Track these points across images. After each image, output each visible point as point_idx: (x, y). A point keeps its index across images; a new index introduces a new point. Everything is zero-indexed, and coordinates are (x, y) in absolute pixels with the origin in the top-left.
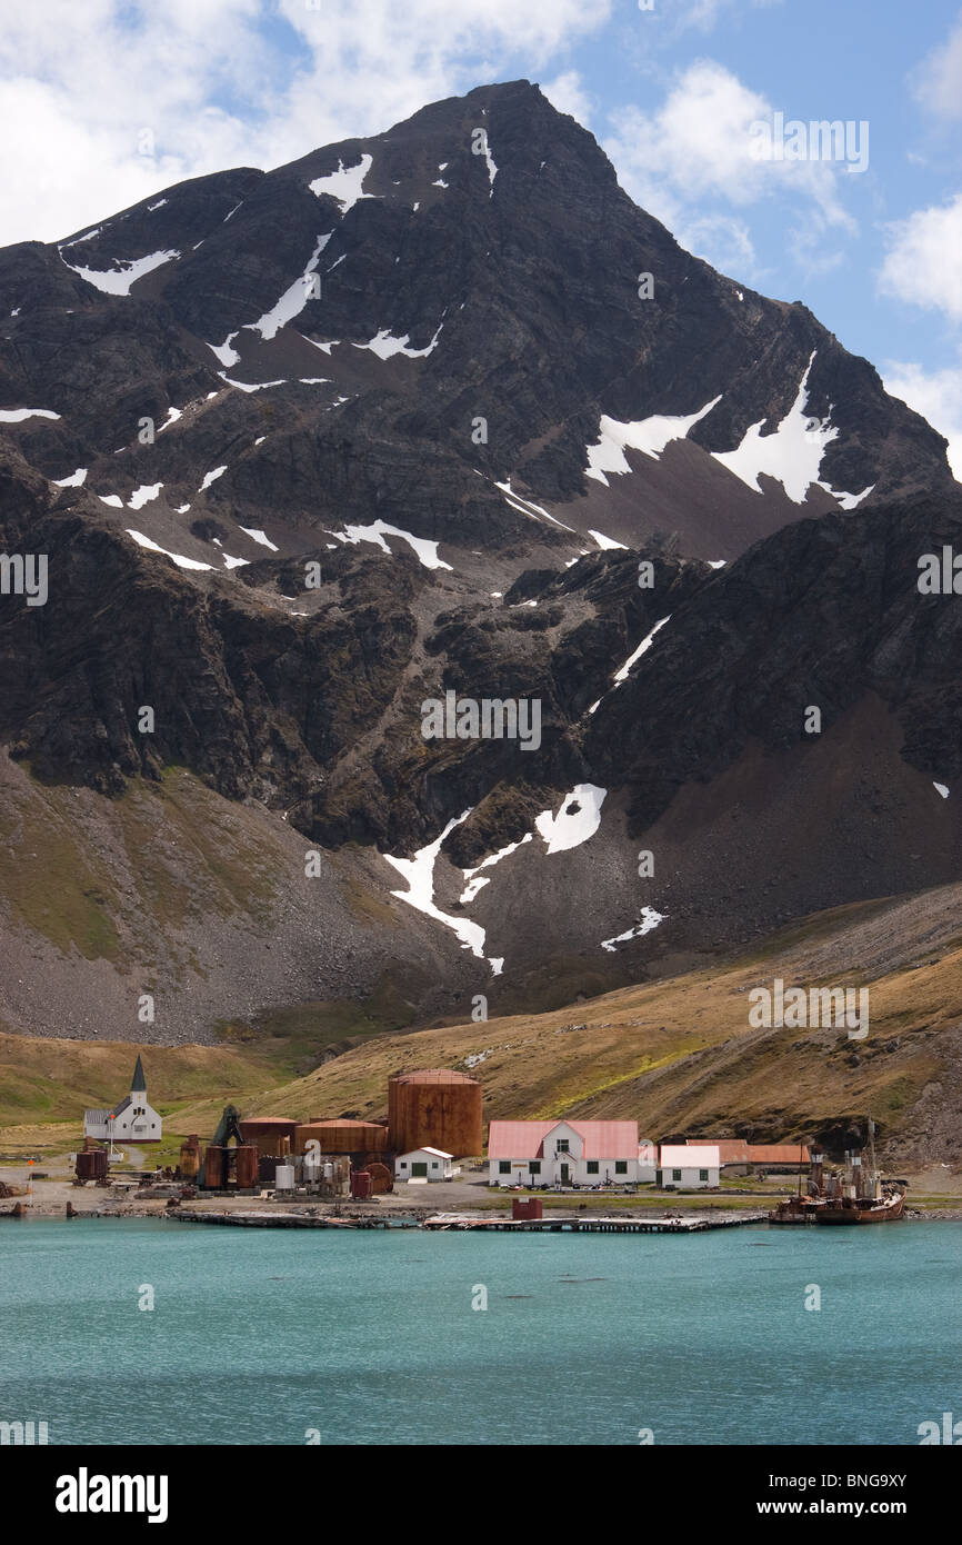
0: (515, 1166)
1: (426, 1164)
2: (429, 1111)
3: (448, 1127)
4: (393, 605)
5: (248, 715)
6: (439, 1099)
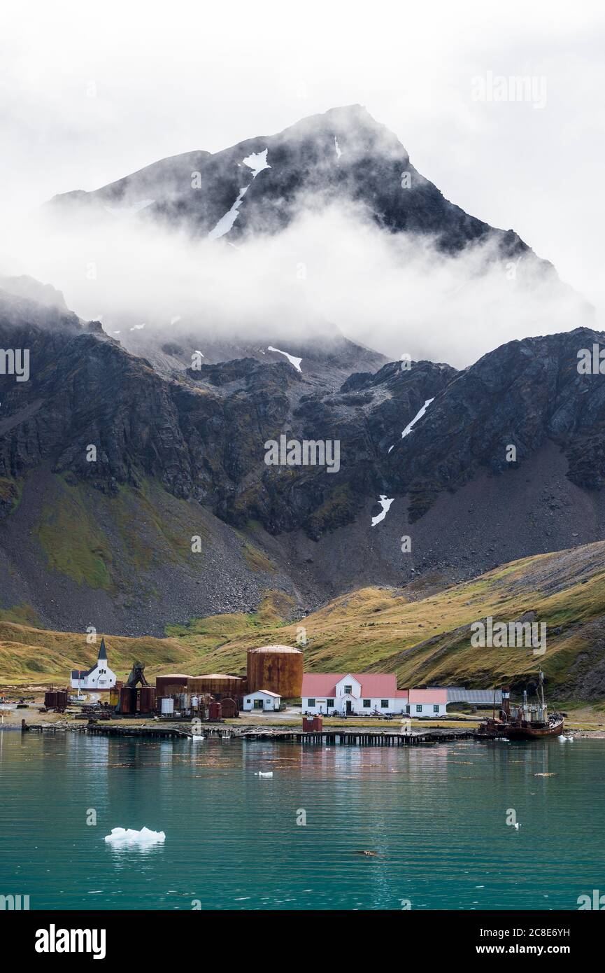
0: (318, 702)
1: (263, 701)
2: (270, 669)
3: (281, 679)
4: (276, 391)
5: (190, 451)
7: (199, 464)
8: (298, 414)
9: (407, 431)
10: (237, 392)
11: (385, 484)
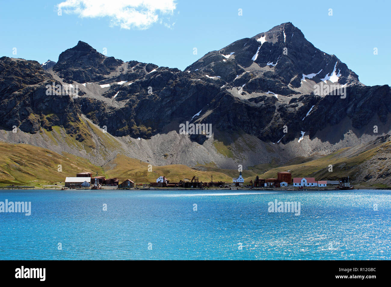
0: (297, 184)
1: (284, 184)
3: (287, 179)
4: (272, 104)
5: (251, 121)
6: (285, 175)
7: (253, 125)
8: (278, 110)
9: (308, 114)
10: (262, 105)
11: (303, 129)
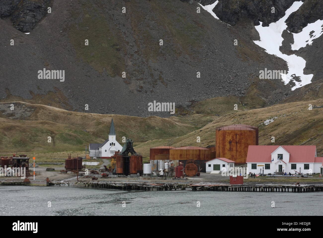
0: (259, 166)
1: (220, 165)
2: (230, 142)
3: (239, 150)
6: (235, 137)
